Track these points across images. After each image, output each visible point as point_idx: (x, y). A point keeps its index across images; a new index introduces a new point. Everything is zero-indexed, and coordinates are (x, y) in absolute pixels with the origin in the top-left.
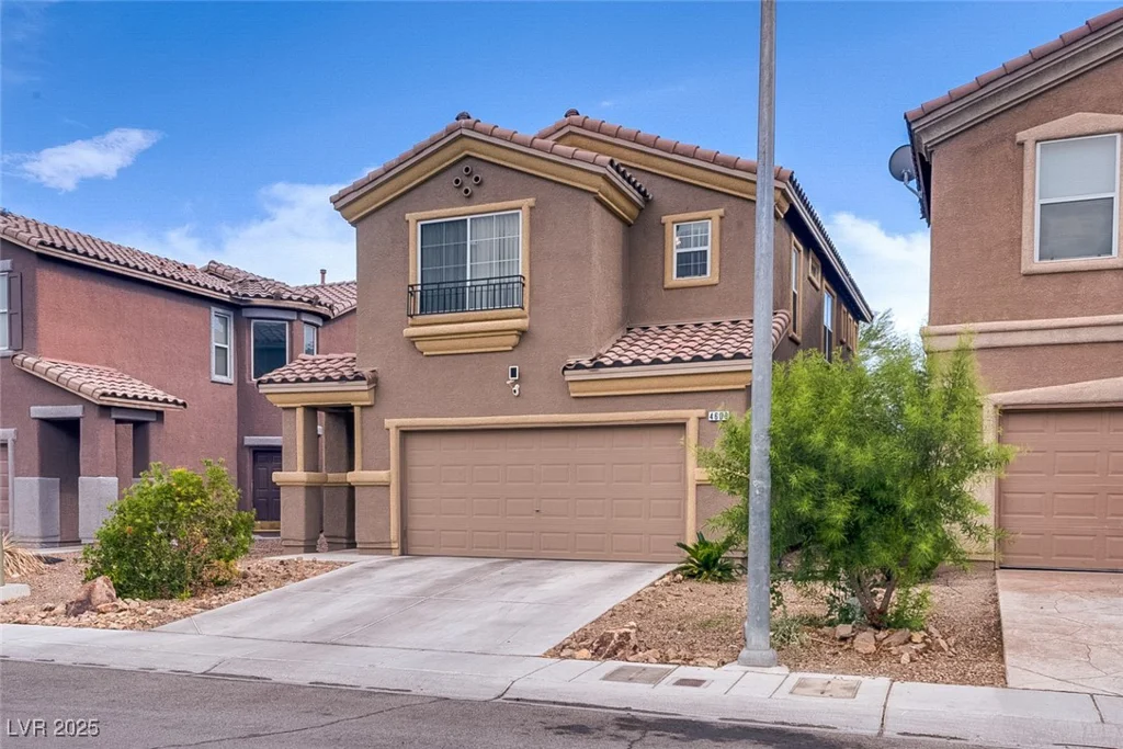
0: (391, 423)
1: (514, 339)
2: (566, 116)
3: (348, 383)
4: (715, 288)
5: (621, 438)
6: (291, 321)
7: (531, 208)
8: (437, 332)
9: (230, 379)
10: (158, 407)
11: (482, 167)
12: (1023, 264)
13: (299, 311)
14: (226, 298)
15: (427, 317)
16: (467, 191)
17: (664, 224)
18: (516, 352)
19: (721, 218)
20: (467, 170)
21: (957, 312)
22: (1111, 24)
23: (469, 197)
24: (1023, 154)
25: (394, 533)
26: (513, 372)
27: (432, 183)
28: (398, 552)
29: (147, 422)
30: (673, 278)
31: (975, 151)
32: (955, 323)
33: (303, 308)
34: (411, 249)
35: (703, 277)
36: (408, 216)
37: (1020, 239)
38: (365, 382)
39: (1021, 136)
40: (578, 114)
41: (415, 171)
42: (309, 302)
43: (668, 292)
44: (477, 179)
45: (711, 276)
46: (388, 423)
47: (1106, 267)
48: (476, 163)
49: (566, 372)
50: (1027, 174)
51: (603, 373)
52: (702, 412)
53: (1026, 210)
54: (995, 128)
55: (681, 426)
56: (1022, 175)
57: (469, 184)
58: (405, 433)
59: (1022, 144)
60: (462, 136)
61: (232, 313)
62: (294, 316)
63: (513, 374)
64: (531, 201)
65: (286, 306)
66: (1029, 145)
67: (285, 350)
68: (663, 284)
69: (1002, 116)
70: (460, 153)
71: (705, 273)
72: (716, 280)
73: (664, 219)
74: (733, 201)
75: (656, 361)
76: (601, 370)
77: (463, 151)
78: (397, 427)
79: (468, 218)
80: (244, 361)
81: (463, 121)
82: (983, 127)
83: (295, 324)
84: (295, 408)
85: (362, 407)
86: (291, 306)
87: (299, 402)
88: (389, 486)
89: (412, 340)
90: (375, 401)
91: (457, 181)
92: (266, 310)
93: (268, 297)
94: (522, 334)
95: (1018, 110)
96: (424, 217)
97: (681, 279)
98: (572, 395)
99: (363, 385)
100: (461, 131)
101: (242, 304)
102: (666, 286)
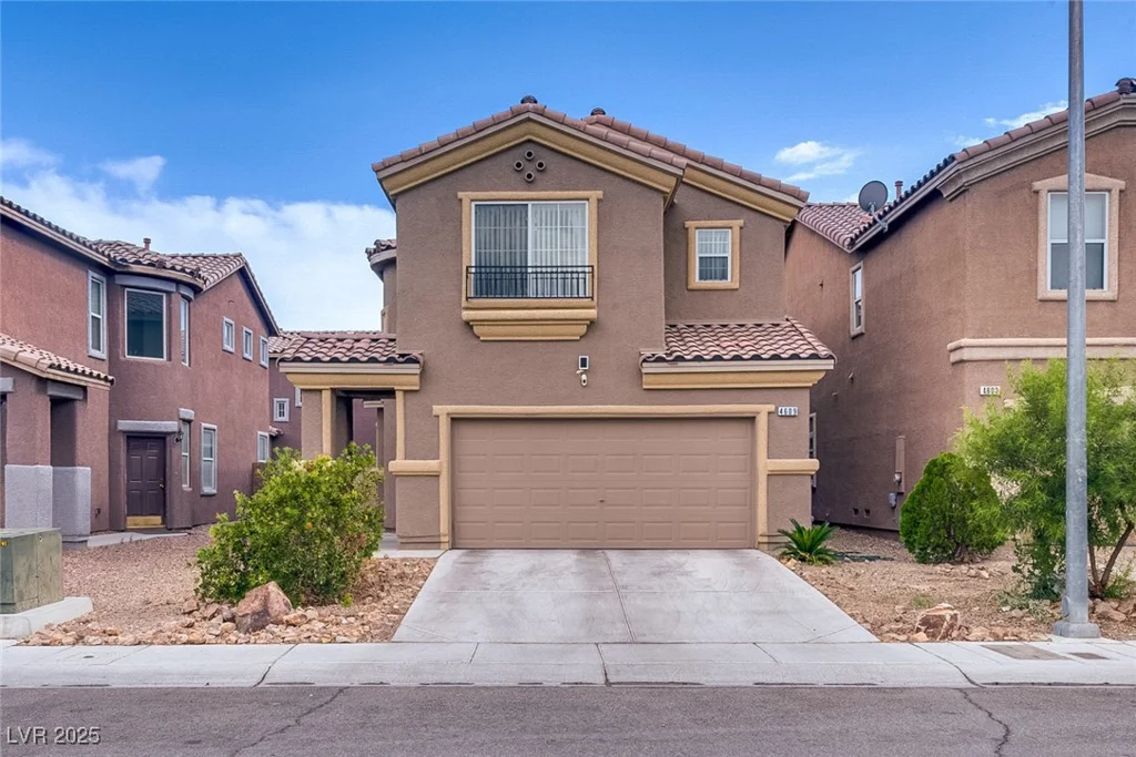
0: (442, 410)
1: (583, 329)
2: (592, 114)
3: (396, 365)
4: (735, 293)
5: (688, 430)
6: (168, 293)
7: (599, 200)
8: (504, 317)
9: (103, 354)
10: (83, 381)
11: (546, 153)
12: (1039, 292)
13: (178, 282)
14: (105, 261)
15: (481, 300)
16: (529, 176)
17: (687, 229)
18: (583, 341)
19: (741, 228)
20: (529, 154)
21: (990, 328)
22: (1108, 104)
23: (530, 182)
24: (1037, 200)
25: (444, 527)
26: (584, 362)
27: (488, 163)
28: (447, 546)
29: (73, 400)
30: (696, 281)
31: (1001, 194)
32: (987, 337)
33: (185, 279)
34: (465, 229)
35: (724, 281)
36: (461, 194)
37: (1037, 270)
38: (417, 366)
39: (1037, 185)
40: (604, 113)
41: (472, 149)
42: (191, 273)
43: (691, 293)
44: (541, 165)
45: (731, 282)
46: (437, 409)
47: (1101, 298)
48: (538, 148)
49: (644, 364)
50: (1041, 218)
51: (682, 367)
52: (771, 408)
53: (1041, 246)
54: (1016, 176)
55: (751, 420)
56: (1037, 219)
57: (530, 169)
58: (456, 420)
59: (1037, 192)
60: (529, 120)
61: (104, 279)
62: (171, 288)
63: (584, 364)
64: (600, 194)
65: (168, 275)
66: (1043, 194)
67: (161, 322)
68: (687, 285)
69: (1022, 167)
70: (522, 136)
71: (726, 278)
72: (737, 286)
73: (688, 224)
74: (752, 214)
75: (718, 358)
76: (680, 364)
77: (526, 135)
78: (448, 414)
79: (530, 203)
80: (117, 334)
81: (531, 105)
82: (1007, 174)
83: (173, 295)
84: (320, 391)
85: (405, 392)
86: (172, 276)
87: (327, 383)
88: (438, 476)
89: (468, 325)
90: (421, 387)
91: (519, 165)
92: (145, 279)
93: (149, 265)
94: (592, 324)
95: (1033, 164)
96: (480, 197)
97: (703, 281)
98: (645, 387)
99: (415, 369)
100: (528, 113)
101: (118, 270)
102: (690, 287)
